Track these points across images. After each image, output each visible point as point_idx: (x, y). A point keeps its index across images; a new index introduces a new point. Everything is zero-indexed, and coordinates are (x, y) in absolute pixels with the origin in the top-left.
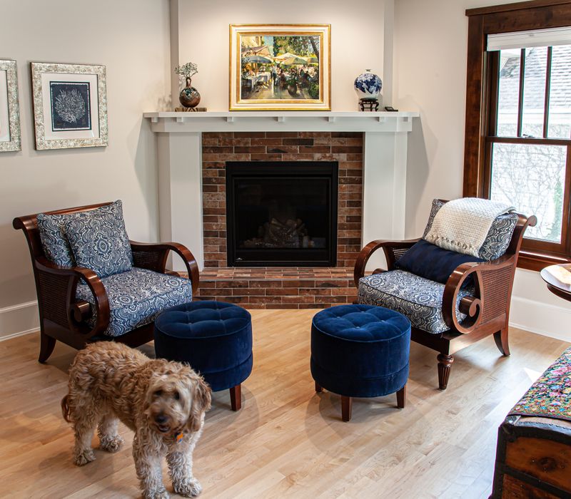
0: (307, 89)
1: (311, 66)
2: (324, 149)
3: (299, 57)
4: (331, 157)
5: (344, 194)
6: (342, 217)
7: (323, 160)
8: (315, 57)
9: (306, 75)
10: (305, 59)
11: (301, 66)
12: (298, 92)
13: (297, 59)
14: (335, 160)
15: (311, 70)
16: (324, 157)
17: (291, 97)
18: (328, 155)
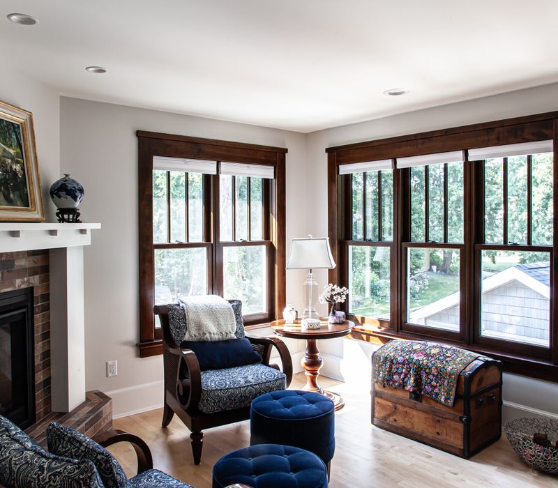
0: (18, 193)
1: (17, 162)
2: (22, 272)
3: (7, 149)
4: (28, 281)
5: (38, 327)
6: (37, 356)
7: (23, 287)
8: (19, 151)
9: (15, 173)
10: (12, 151)
11: (10, 161)
12: (12, 196)
13: (4, 150)
14: (31, 285)
15: (17, 167)
16: (23, 283)
17: (5, 202)
18: (26, 279)
